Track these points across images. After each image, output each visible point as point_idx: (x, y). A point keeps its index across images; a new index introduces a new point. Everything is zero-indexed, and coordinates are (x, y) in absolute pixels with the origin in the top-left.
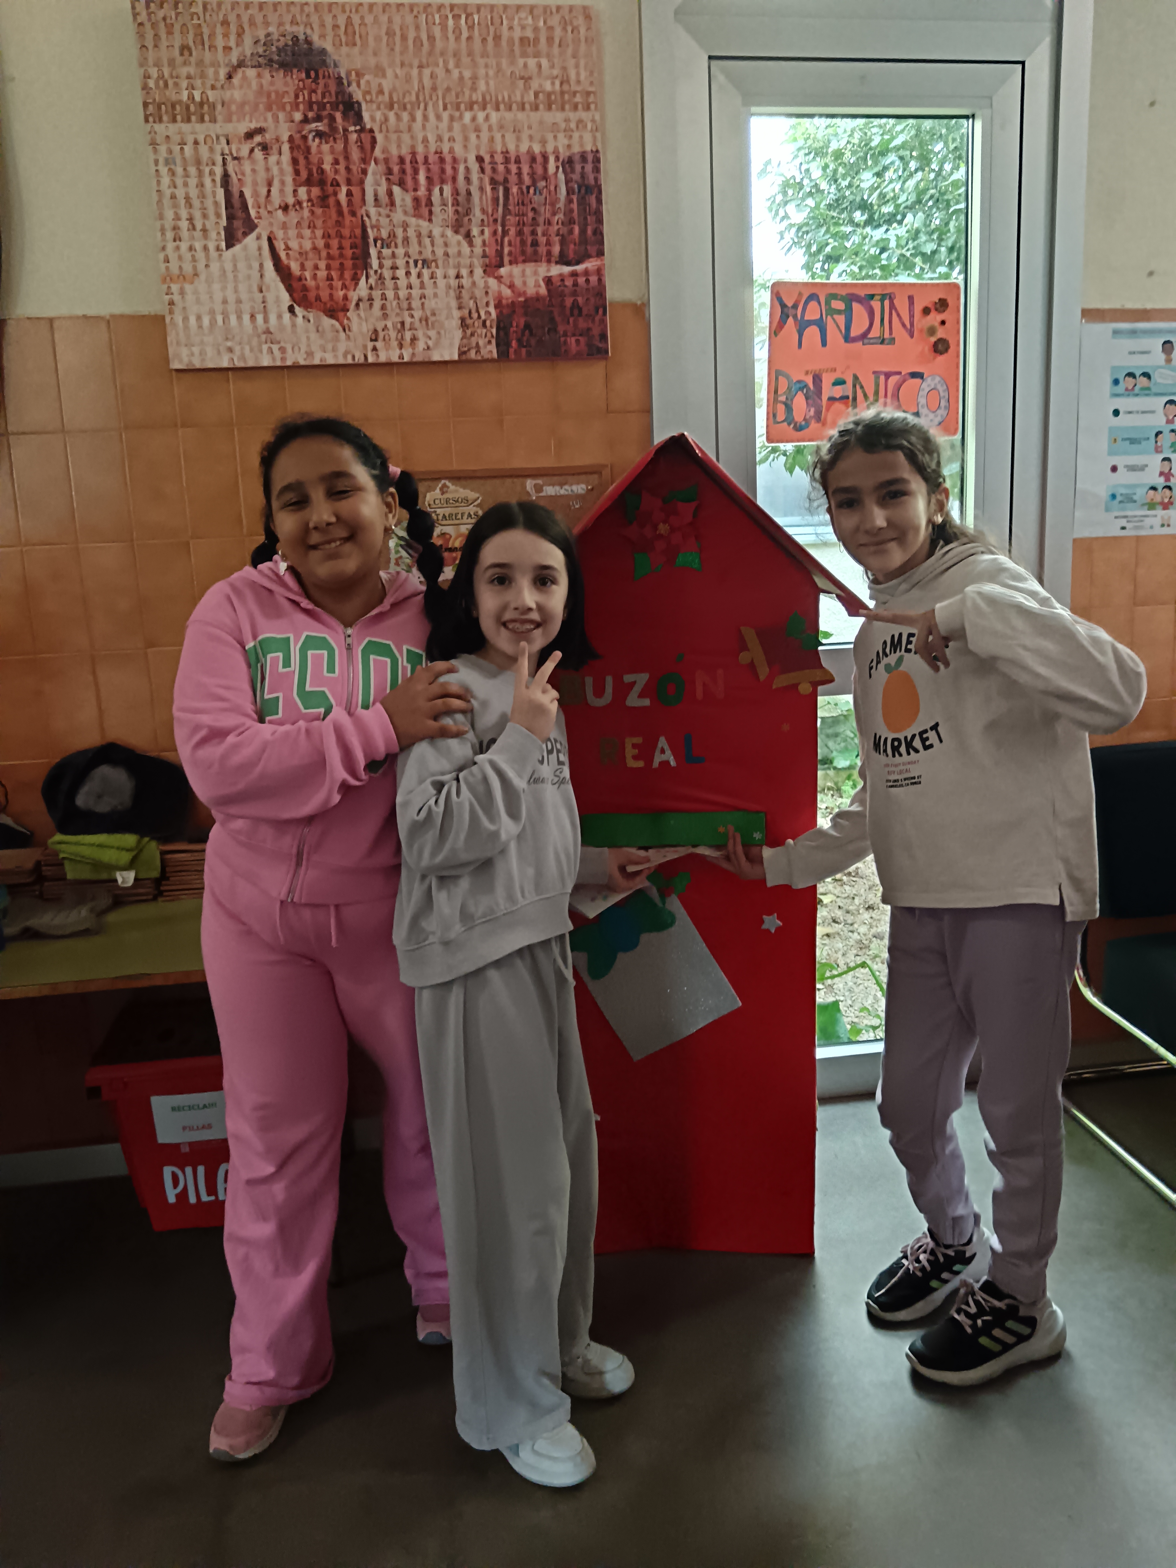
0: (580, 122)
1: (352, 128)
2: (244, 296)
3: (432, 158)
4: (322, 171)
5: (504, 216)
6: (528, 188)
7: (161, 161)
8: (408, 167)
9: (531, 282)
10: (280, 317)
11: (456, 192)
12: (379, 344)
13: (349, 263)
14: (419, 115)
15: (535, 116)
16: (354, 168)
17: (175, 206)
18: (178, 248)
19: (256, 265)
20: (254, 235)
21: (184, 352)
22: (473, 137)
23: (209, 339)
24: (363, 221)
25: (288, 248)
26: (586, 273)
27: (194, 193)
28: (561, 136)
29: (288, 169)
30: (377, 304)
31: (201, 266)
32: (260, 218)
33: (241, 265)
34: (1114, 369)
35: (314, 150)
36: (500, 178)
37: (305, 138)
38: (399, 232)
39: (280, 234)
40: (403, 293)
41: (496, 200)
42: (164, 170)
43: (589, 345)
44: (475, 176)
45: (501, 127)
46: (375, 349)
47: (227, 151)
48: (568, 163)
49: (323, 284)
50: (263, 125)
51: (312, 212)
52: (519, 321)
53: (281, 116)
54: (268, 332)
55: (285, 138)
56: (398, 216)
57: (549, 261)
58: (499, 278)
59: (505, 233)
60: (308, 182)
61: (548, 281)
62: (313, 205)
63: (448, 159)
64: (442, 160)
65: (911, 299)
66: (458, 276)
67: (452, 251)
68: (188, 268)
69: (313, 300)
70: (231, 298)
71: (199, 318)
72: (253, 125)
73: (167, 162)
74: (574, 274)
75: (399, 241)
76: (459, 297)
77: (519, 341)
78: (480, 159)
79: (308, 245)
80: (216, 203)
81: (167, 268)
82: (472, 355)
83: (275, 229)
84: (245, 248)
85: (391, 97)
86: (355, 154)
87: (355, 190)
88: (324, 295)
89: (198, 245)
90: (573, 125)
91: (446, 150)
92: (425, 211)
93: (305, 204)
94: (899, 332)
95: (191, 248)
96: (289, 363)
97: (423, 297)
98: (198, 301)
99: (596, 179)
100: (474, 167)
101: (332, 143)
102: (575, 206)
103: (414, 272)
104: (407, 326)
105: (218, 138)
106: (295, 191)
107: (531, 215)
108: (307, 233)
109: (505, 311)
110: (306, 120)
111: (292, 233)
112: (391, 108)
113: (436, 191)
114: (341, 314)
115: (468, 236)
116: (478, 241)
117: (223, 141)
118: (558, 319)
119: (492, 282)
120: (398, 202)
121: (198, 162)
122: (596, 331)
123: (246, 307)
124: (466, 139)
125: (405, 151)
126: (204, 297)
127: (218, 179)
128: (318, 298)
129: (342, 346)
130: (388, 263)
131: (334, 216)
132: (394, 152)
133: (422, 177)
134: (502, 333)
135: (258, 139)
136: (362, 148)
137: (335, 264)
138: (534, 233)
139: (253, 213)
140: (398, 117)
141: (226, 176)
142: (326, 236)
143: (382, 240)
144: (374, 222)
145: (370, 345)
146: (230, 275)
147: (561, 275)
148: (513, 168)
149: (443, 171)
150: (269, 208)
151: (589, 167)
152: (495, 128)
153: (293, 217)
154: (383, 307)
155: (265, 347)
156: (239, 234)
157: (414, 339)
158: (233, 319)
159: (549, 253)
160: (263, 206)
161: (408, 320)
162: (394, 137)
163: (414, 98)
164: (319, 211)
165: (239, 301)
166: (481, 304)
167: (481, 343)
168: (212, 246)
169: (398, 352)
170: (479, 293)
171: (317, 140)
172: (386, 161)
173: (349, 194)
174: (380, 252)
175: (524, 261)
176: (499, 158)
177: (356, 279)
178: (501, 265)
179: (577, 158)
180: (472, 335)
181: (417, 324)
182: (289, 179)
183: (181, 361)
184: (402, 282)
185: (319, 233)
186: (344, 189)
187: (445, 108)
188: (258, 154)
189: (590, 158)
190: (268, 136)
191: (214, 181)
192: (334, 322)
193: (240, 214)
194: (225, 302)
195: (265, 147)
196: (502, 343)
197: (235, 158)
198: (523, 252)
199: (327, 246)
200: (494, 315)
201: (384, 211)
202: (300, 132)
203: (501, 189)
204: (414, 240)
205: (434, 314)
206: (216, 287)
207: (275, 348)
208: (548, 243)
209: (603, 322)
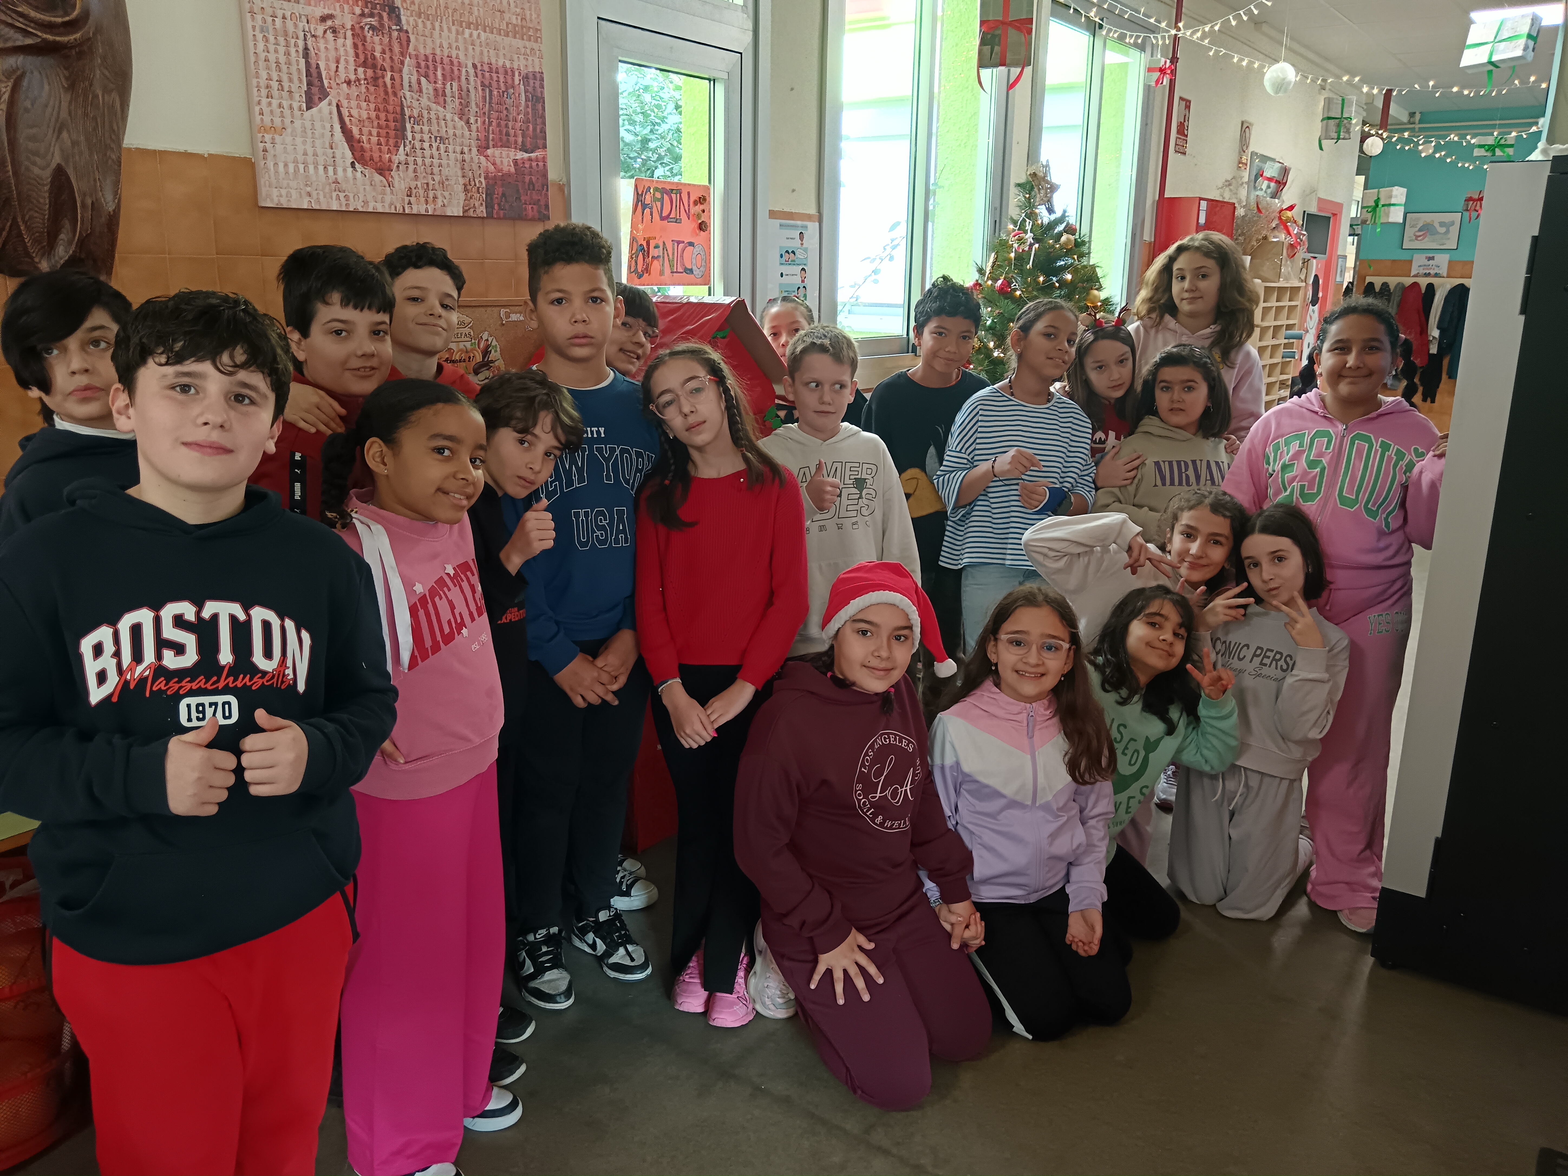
0: (532, 49)
1: (394, 27)
2: (320, 151)
3: (446, 60)
4: (374, 58)
5: (489, 111)
6: (503, 92)
7: (257, 28)
8: (430, 63)
9: (505, 161)
10: (345, 170)
11: (460, 89)
12: (413, 199)
13: (392, 133)
14: (437, 25)
15: (508, 40)
16: (396, 58)
17: (268, 68)
18: (270, 104)
19: (328, 126)
20: (326, 101)
21: (275, 192)
22: (471, 47)
23: (293, 184)
24: (402, 101)
25: (351, 116)
26: (537, 160)
27: (282, 59)
28: (522, 57)
29: (351, 52)
30: (411, 167)
31: (287, 121)
32: (331, 88)
33: (318, 125)
34: (781, 247)
35: (368, 39)
36: (487, 83)
37: (362, 28)
38: (425, 113)
39: (345, 103)
40: (428, 161)
41: (484, 98)
42: (260, 36)
43: (539, 212)
44: (472, 79)
45: (487, 44)
46: (410, 203)
47: (307, 29)
48: (526, 78)
49: (375, 148)
50: (334, 13)
51: (367, 88)
52: (499, 190)
53: (346, 7)
54: (336, 182)
55: (349, 27)
56: (425, 101)
57: (516, 148)
58: (486, 157)
59: (490, 123)
60: (364, 64)
61: (516, 162)
62: (368, 83)
63: (455, 62)
64: (452, 63)
65: (689, 193)
66: (462, 153)
67: (458, 133)
68: (278, 122)
69: (368, 159)
70: (310, 151)
71: (286, 165)
72: (326, 12)
73: (262, 31)
74: (530, 159)
75: (425, 120)
76: (463, 169)
77: (499, 205)
78: (475, 66)
79: (365, 115)
80: (299, 70)
81: (262, 120)
82: (471, 213)
83: (341, 99)
84: (320, 111)
85: (419, 9)
86: (396, 48)
87: (396, 76)
88: (376, 156)
89: (285, 104)
90: (528, 51)
91: (454, 56)
92: (441, 99)
93: (362, 82)
94: (684, 216)
95: (280, 106)
96: (351, 209)
97: (440, 165)
98: (285, 151)
99: (542, 93)
100: (472, 71)
101: (380, 37)
102: (530, 110)
103: (435, 145)
104: (431, 187)
105: (300, 17)
106: (356, 70)
107: (505, 112)
108: (364, 104)
109: (491, 182)
110: (363, 15)
111: (354, 103)
112: (420, 17)
113: (448, 86)
114: (387, 173)
115: (468, 122)
116: (474, 127)
117: (304, 19)
118: (521, 191)
119: (482, 159)
120: (424, 91)
121: (286, 34)
122: (542, 203)
123: (321, 160)
124: (466, 49)
125: (428, 52)
126: (290, 148)
127: (301, 49)
128: (372, 159)
129: (388, 198)
130: (418, 136)
131: (382, 94)
132: (422, 51)
133: (439, 73)
134: (489, 199)
135: (329, 23)
136: (400, 43)
137: (383, 132)
138: (507, 126)
139: (326, 82)
140: (425, 26)
141: (306, 49)
142: (377, 109)
143: (414, 118)
144: (409, 104)
145: (407, 199)
146: (309, 132)
147: (522, 159)
148: (494, 75)
149: (452, 71)
150: (338, 82)
151: (538, 83)
152: (483, 44)
153: (354, 91)
154: (415, 171)
155: (334, 194)
156: (316, 98)
157: (435, 198)
158: (311, 167)
159: (516, 142)
160: (333, 78)
161: (432, 182)
162: (422, 39)
163: (434, 13)
164: (372, 89)
165: (315, 155)
166: (476, 175)
167: (476, 205)
168: (296, 105)
169: (425, 206)
170: (475, 167)
171: (371, 32)
172: (417, 57)
173: (392, 78)
174: (413, 127)
175: (501, 146)
176: (486, 68)
177: (397, 146)
178: (488, 148)
179: (531, 75)
180: (471, 198)
181: (437, 187)
182: (351, 59)
183: (272, 200)
184: (427, 153)
185: (372, 106)
186: (389, 74)
187: (453, 24)
188: (329, 35)
189: (538, 75)
190: (337, 22)
191: (297, 51)
192: (382, 178)
193: (316, 82)
194: (305, 154)
195: (334, 31)
196: (489, 206)
197: (313, 36)
198: (501, 139)
199: (378, 117)
200: (484, 185)
201: (416, 96)
202: (359, 23)
203: (487, 90)
204: (434, 121)
205: (447, 180)
206: (299, 140)
207: (342, 195)
208: (515, 136)
209: (546, 195)
